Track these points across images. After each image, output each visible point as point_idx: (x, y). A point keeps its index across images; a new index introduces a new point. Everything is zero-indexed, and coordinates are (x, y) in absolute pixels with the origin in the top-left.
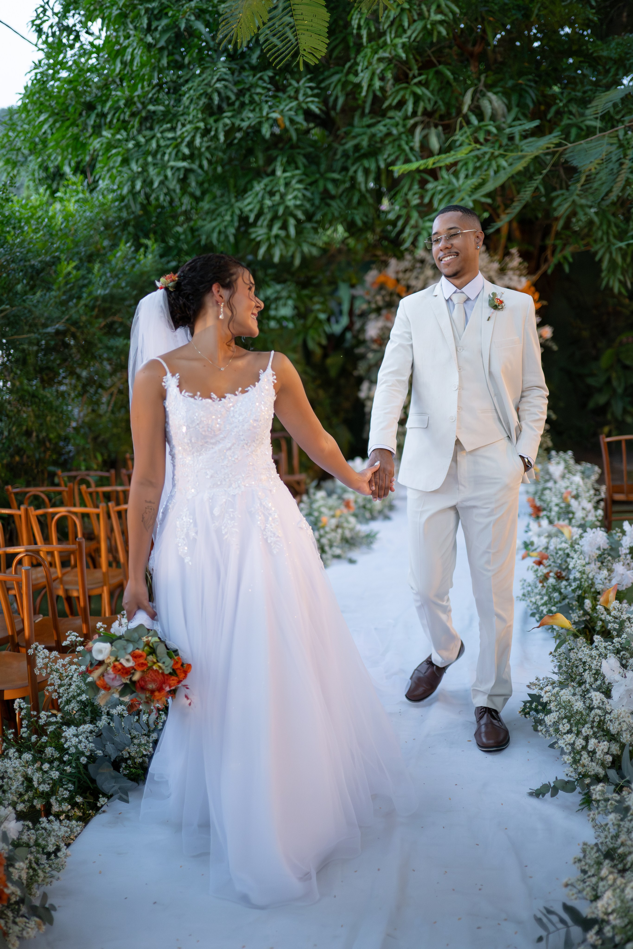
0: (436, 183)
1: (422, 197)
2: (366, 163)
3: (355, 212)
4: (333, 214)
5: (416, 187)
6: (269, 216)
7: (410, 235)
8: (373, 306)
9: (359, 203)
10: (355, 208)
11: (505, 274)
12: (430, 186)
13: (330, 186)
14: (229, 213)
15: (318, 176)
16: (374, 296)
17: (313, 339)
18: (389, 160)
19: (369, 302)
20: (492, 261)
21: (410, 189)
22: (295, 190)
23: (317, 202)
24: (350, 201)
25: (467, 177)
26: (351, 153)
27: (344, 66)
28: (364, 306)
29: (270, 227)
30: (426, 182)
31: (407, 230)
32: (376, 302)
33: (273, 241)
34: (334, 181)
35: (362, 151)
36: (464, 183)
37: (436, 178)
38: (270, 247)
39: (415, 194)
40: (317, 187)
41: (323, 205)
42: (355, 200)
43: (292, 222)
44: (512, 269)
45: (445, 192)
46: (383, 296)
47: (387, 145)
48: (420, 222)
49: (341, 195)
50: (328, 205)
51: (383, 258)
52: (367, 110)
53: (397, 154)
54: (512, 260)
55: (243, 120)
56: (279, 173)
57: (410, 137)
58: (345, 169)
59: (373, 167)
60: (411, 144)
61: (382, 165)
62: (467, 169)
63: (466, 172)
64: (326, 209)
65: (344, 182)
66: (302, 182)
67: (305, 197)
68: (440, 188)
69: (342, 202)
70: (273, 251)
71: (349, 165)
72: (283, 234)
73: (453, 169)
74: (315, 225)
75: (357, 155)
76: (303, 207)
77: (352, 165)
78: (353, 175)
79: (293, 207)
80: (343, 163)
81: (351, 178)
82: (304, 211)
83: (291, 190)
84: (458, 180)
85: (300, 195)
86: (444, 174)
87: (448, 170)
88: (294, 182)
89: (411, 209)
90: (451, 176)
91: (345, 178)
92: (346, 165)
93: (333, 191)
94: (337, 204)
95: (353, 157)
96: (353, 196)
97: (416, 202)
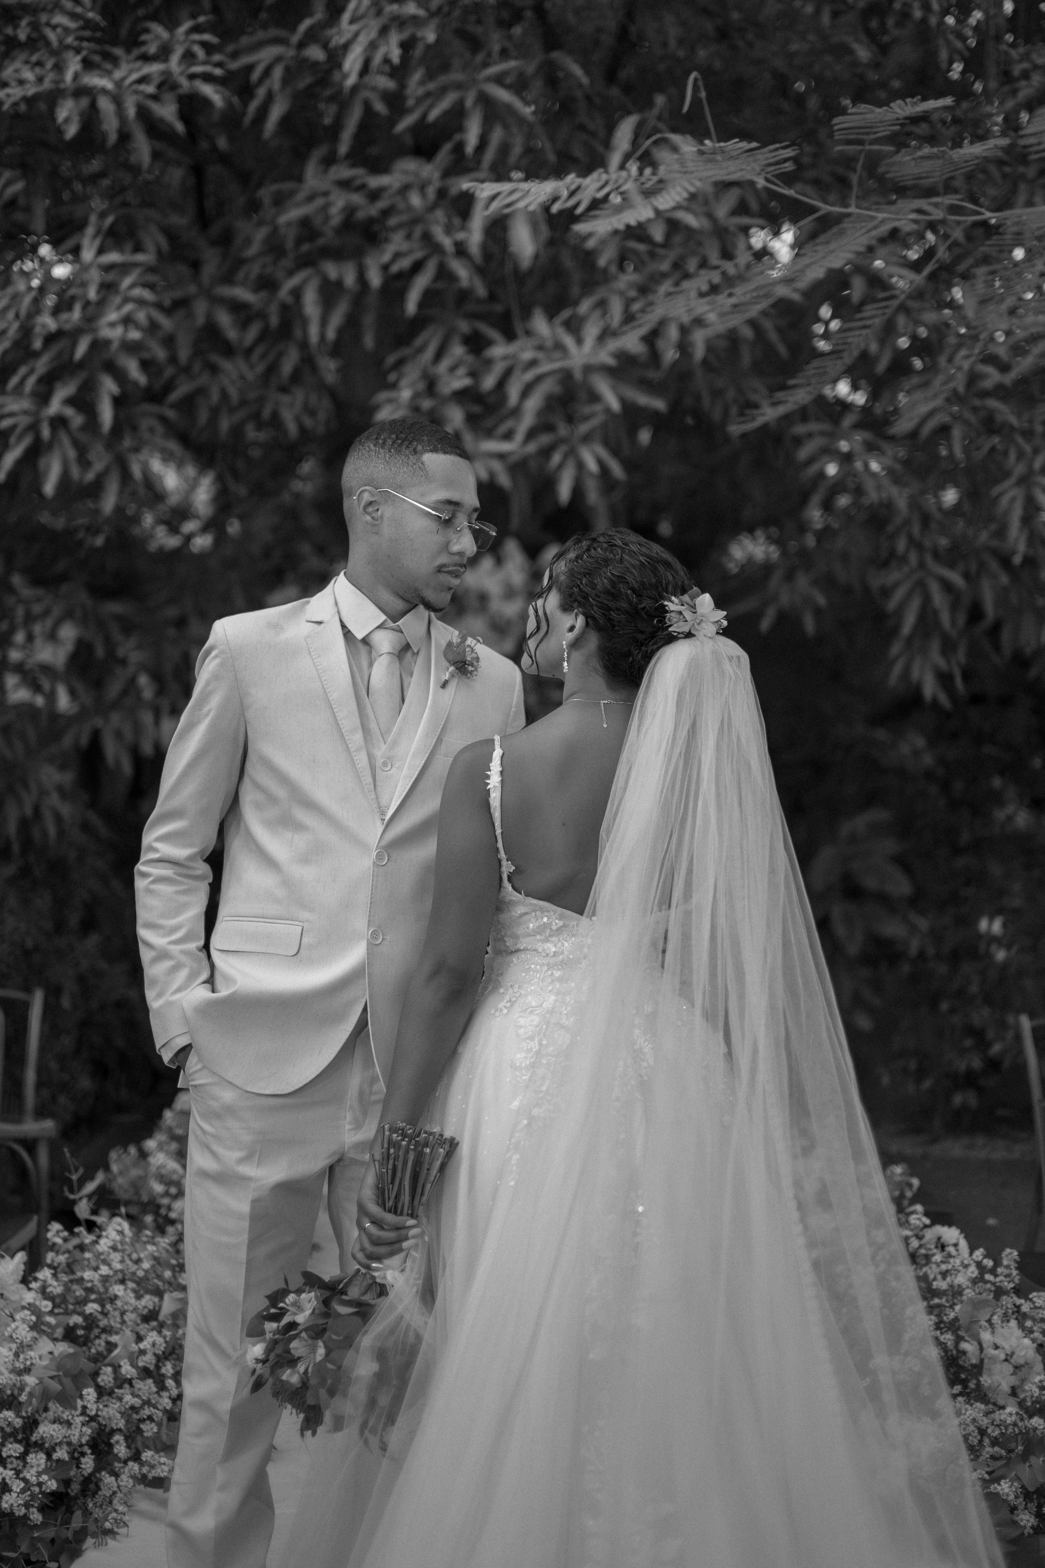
0: (512, 349)
2: (331, 270)
3: (285, 399)
4: (224, 394)
5: (458, 350)
6: (42, 365)
9: (296, 376)
10: (283, 390)
12: (499, 350)
13: (224, 319)
15: (192, 289)
18: (395, 268)
21: (438, 358)
22: (126, 300)
23: (184, 354)
24: (273, 368)
25: (606, 334)
26: (290, 244)
29: (43, 395)
30: (485, 342)
33: (46, 433)
34: (237, 307)
35: (321, 242)
36: (592, 351)
37: (511, 336)
38: (37, 449)
39: (454, 368)
40: (190, 315)
41: (197, 367)
42: (287, 367)
43: (109, 386)
47: (393, 229)
50: (214, 369)
52: (344, 149)
53: (419, 255)
56: (87, 255)
57: (457, 221)
58: (267, 284)
59: (350, 280)
60: (461, 236)
61: (375, 279)
62: (606, 315)
63: (602, 323)
64: (204, 379)
65: (262, 315)
66: (151, 287)
67: (153, 327)
68: (527, 355)
69: (251, 367)
70: (42, 463)
71: (280, 274)
72: (77, 420)
73: (566, 314)
74: (171, 414)
75: (305, 247)
76: (145, 355)
77: (291, 273)
78: (290, 300)
79: (115, 346)
80: (264, 267)
81: (285, 308)
82: (146, 365)
83: (118, 300)
84: (579, 341)
85: (141, 316)
86: (540, 324)
87: (551, 315)
88: (127, 282)
89: (445, 400)
90: (561, 331)
91: (267, 305)
92: (272, 273)
93: (232, 334)
94: (237, 368)
95: (293, 254)
96: (282, 353)
97: (457, 385)
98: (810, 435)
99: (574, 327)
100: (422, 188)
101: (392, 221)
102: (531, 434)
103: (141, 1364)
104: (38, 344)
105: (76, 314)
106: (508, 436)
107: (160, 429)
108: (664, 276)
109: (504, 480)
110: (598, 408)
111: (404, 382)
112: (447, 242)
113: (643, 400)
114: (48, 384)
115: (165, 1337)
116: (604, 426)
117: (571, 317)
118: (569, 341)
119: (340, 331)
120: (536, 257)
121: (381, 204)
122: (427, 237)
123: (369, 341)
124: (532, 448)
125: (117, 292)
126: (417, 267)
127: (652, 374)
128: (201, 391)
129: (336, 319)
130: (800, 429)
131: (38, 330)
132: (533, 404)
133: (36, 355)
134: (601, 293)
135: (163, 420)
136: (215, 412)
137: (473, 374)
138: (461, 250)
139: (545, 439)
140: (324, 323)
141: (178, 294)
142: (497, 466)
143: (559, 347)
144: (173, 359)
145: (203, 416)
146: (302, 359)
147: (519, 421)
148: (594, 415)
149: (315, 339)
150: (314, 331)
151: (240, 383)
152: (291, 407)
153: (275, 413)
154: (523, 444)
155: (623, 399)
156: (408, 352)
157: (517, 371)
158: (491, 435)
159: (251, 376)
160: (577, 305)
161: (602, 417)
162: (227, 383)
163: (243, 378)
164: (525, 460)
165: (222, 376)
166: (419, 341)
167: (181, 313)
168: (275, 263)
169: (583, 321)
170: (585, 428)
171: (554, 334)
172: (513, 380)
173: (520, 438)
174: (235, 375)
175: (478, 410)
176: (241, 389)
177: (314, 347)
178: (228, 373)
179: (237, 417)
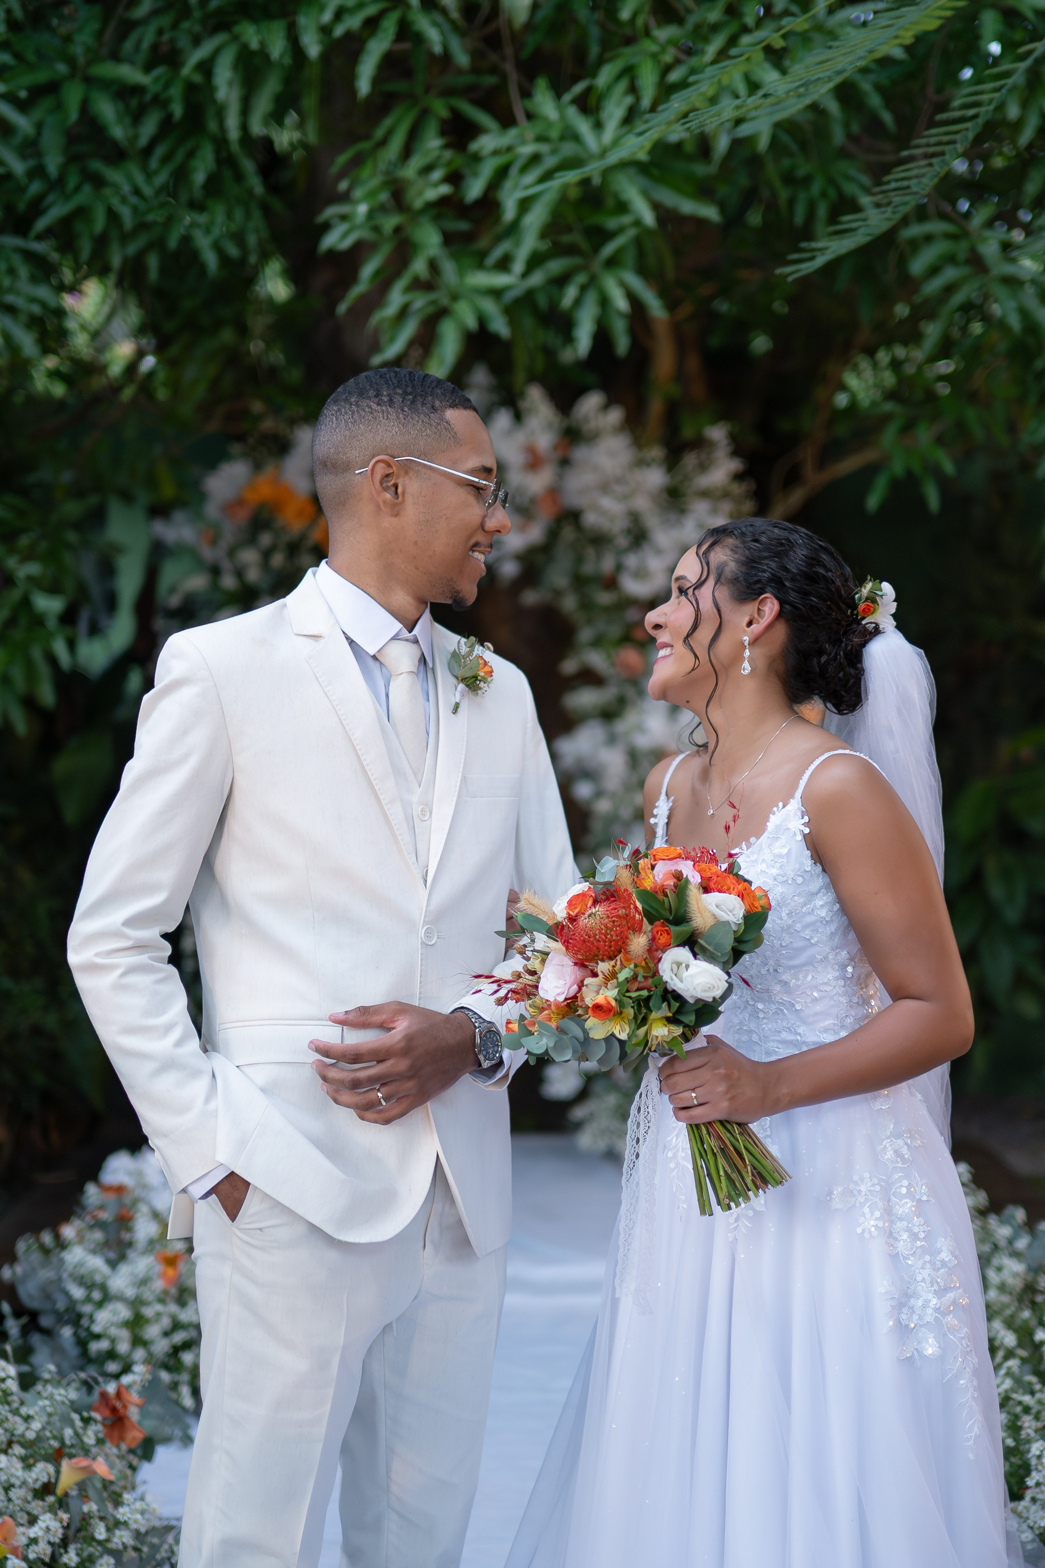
0: (506, 138)
1: (455, 178)
2: (252, 35)
3: (199, 219)
4: (113, 216)
5: (433, 143)
7: (403, 313)
8: (229, 582)
9: (213, 186)
10: (196, 206)
11: (682, 511)
12: (489, 142)
13: (107, 110)
15: (62, 68)
16: (231, 553)
18: (339, 31)
19: (215, 571)
20: (641, 463)
21: (407, 153)
23: (53, 163)
24: (181, 175)
25: (633, 116)
28: (197, 583)
30: (470, 130)
31: (396, 298)
32: (239, 573)
34: (125, 93)
36: (616, 142)
37: (507, 121)
39: (427, 169)
40: (59, 106)
41: (74, 178)
42: (199, 173)
44: (705, 494)
45: (550, 162)
46: (267, 555)
48: (449, 269)
49: (148, 151)
50: (96, 181)
51: (268, 425)
53: (371, 10)
54: (703, 467)
59: (277, 48)
61: (313, 48)
62: (633, 89)
63: (629, 100)
64: (85, 195)
65: (160, 102)
68: (527, 150)
69: (149, 176)
71: (183, 42)
73: (578, 88)
74: (38, 246)
77: (197, 41)
78: (198, 78)
80: (160, 32)
81: (191, 88)
84: (598, 126)
86: (546, 103)
87: (558, 90)
89: (414, 215)
90: (572, 112)
91: (167, 86)
92: (172, 41)
93: (118, 132)
94: (130, 179)
95: (197, 14)
96: (191, 154)
97: (432, 194)
98: (929, 238)
99: (590, 106)
102: (535, 261)
103: (32, 1556)
106: (504, 264)
108: (715, 28)
109: (500, 326)
110: (626, 219)
111: (358, 193)
113: (688, 207)
115: (61, 1522)
116: (638, 242)
117: (588, 92)
118: (583, 127)
120: (536, 6)
124: (537, 279)
126: (372, 24)
127: (701, 170)
128: (81, 213)
129: (262, 102)
130: (915, 230)
132: (535, 219)
134: (627, 55)
135: (28, 254)
137: (452, 178)
138: (431, 2)
139: (555, 266)
140: (245, 111)
141: (41, 77)
142: (490, 307)
143: (571, 135)
144: (38, 171)
146: (219, 161)
147: (518, 244)
148: (621, 230)
149: (233, 133)
150: (232, 122)
151: (134, 200)
152: (208, 230)
153: (186, 240)
154: (525, 275)
155: (656, 207)
156: (364, 146)
157: (514, 171)
158: (480, 265)
159: (148, 191)
160: (594, 74)
161: (631, 233)
162: (115, 202)
163: (137, 192)
164: (529, 297)
165: (107, 191)
166: (379, 133)
167: (47, 103)
168: (175, 26)
169: (602, 97)
170: (609, 249)
171: (563, 117)
172: (508, 184)
173: (518, 267)
174: (126, 188)
175: (463, 226)
176: (135, 209)
177: (235, 147)
178: (116, 187)
179: (132, 249)
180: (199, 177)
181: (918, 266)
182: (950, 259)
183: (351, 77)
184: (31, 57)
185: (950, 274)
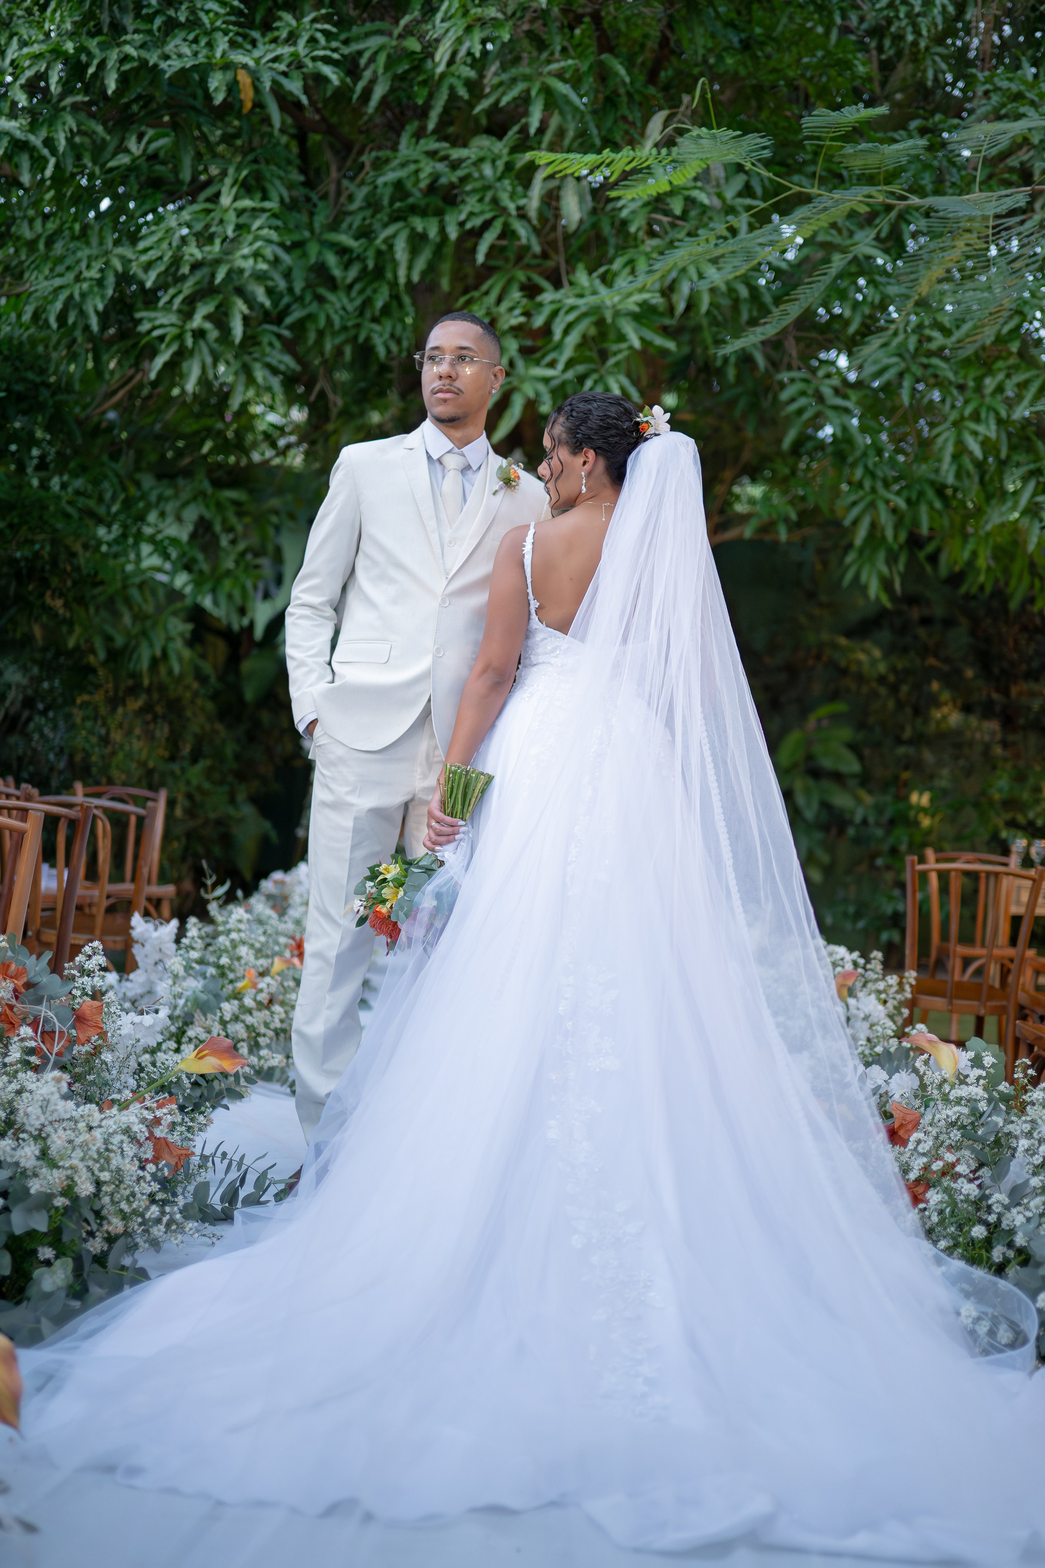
0: (558, 295)
2: (418, 224)
3: (376, 327)
4: (329, 321)
5: (516, 295)
6: (187, 288)
9: (386, 310)
10: (375, 320)
12: (548, 296)
13: (331, 259)
14: (97, 265)
15: (307, 234)
17: (230, 597)
18: (468, 226)
21: (499, 301)
22: (256, 238)
23: (298, 286)
24: (367, 303)
26: (386, 201)
27: (397, 22)
29: (187, 312)
30: (539, 290)
33: (189, 342)
34: (342, 251)
35: (411, 200)
37: (558, 286)
38: (181, 355)
39: (511, 309)
40: (305, 255)
41: (308, 298)
43: (240, 307)
47: (468, 193)
48: (520, 364)
49: (350, 287)
50: (321, 299)
52: (431, 126)
53: (488, 216)
55: (167, 57)
56: (226, 200)
57: (520, 189)
58: (365, 233)
59: (433, 232)
60: (522, 202)
61: (453, 233)
62: (634, 271)
63: (631, 277)
64: (314, 307)
65: (361, 258)
66: (276, 229)
67: (276, 261)
68: (569, 301)
69: (351, 300)
70: (185, 365)
71: (377, 226)
72: (213, 334)
73: (602, 270)
74: (287, 333)
75: (398, 205)
76: (270, 283)
77: (385, 225)
78: (384, 247)
79: (247, 274)
80: (364, 219)
81: (379, 253)
82: (270, 292)
83: (250, 238)
84: (612, 291)
85: (268, 252)
86: (582, 277)
87: (589, 271)
88: (257, 224)
90: (597, 282)
91: (365, 250)
92: (371, 225)
93: (337, 272)
94: (340, 300)
95: (387, 210)
96: (375, 291)
97: (514, 322)
99: (607, 280)
100: (493, 162)
101: (468, 188)
102: (569, 364)
104: (185, 269)
105: (217, 247)
106: (552, 365)
107: (278, 344)
108: (680, 241)
110: (623, 346)
112: (512, 207)
113: (659, 341)
114: (191, 303)
116: (628, 359)
117: (607, 272)
118: (603, 290)
119: (423, 274)
120: (581, 221)
121: (460, 173)
122: (495, 201)
123: (445, 284)
124: (570, 375)
125: (249, 232)
126: (486, 225)
127: (667, 321)
128: (310, 317)
129: (421, 264)
131: (186, 257)
132: (573, 339)
133: (184, 278)
134: (630, 254)
135: (279, 336)
136: (321, 334)
137: (527, 314)
138: (522, 214)
139: (580, 369)
140: (410, 268)
141: (296, 237)
142: (541, 387)
143: (596, 295)
144: (290, 290)
145: (312, 337)
146: (391, 296)
147: (561, 353)
148: (620, 351)
149: (402, 280)
150: (402, 273)
151: (342, 312)
152: (381, 335)
153: (368, 339)
154: (565, 370)
155: (642, 339)
156: (476, 294)
157: (562, 313)
158: (538, 363)
159: (350, 308)
160: (611, 262)
161: (625, 353)
162: (331, 312)
163: (344, 309)
164: (563, 384)
165: (327, 306)
166: (484, 287)
167: (298, 252)
168: (373, 216)
169: (615, 274)
170: (612, 361)
171: (592, 285)
172: (558, 320)
173: (560, 366)
174: (338, 305)
175: (529, 343)
176: (342, 318)
177: (402, 287)
178: (332, 304)
179: (338, 340)
180: (379, 304)
181: (784, 396)
182: (803, 393)
183: (474, 251)
184: (291, 225)
185: (802, 402)
